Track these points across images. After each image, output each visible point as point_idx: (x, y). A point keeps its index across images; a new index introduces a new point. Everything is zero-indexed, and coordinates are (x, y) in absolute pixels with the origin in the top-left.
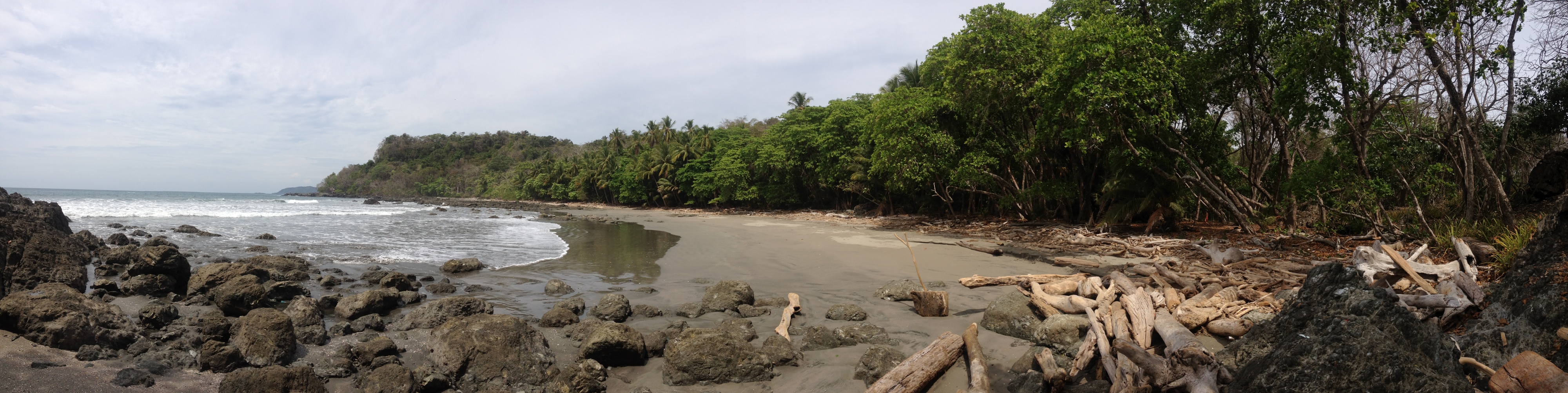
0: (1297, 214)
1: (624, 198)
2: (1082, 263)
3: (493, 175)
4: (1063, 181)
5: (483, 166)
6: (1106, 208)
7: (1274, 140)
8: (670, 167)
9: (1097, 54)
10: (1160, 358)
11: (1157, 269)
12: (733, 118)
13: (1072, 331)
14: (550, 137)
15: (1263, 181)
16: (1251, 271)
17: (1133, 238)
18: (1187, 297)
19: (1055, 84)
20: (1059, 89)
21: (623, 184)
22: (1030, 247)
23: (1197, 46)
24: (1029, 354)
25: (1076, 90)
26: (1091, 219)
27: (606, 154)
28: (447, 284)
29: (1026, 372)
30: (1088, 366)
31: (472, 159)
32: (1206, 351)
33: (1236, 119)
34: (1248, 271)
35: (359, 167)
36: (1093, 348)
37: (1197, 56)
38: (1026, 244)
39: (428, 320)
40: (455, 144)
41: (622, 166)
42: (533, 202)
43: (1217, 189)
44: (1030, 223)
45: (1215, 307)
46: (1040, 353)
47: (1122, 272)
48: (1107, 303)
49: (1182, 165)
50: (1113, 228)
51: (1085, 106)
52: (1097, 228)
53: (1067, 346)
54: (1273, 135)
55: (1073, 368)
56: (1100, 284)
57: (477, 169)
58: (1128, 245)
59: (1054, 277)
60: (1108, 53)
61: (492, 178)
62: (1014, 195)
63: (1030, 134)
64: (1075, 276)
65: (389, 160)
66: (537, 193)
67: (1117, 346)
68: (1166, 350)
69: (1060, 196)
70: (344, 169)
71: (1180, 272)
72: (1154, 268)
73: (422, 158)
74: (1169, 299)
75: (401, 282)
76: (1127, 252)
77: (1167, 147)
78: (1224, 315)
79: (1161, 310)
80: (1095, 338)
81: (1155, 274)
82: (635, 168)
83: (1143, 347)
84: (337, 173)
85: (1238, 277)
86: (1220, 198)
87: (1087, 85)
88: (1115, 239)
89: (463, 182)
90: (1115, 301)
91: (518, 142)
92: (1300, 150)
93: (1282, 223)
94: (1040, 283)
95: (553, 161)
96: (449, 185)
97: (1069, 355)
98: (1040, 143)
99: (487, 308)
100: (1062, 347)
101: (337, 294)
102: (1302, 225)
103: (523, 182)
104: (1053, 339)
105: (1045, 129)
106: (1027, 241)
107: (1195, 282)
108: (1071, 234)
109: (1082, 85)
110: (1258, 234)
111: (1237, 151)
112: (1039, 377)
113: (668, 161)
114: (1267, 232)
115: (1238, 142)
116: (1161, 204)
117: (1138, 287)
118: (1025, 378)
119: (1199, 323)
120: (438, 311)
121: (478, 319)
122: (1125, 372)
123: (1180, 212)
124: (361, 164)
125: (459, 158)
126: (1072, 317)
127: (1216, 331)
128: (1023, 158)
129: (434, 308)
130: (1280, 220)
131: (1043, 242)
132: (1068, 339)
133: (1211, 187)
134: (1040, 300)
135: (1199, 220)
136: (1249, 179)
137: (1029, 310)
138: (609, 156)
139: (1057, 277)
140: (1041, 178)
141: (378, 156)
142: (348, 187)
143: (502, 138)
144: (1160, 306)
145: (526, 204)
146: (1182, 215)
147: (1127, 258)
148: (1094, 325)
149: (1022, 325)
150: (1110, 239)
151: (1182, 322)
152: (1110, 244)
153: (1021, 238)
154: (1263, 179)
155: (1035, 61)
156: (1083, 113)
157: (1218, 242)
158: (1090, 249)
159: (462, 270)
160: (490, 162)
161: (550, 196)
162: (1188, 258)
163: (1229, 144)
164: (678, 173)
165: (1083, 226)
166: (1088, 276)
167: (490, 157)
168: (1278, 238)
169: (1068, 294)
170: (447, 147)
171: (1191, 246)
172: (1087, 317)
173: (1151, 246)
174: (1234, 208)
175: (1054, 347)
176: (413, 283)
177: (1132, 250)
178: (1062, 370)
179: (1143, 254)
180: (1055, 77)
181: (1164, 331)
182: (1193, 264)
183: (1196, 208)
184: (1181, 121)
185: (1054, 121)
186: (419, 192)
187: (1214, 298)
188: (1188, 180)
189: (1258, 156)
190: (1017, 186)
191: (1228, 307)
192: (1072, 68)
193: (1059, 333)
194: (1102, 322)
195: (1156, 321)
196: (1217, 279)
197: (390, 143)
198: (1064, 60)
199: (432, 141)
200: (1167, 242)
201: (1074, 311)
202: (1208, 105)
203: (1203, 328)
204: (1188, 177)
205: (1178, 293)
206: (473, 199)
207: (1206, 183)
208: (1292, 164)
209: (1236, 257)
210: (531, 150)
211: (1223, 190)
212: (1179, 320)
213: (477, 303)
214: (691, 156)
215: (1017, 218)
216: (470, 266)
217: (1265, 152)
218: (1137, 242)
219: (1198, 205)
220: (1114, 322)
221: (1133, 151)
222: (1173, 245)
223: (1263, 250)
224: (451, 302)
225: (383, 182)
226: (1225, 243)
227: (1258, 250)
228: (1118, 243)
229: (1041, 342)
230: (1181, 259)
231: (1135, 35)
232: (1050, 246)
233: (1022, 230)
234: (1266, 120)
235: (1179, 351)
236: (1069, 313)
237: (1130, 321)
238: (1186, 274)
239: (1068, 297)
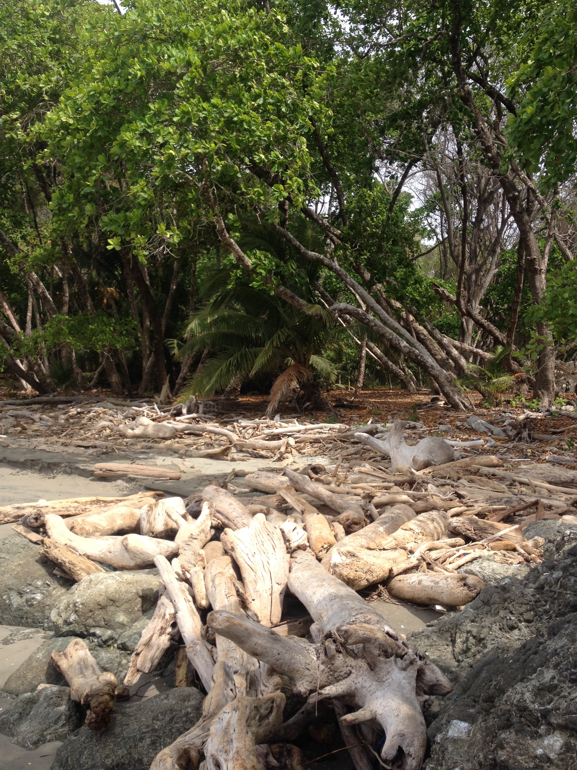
0: (556, 367)
2: (147, 472)
7: (504, 222)
9: (165, 66)
10: (303, 643)
11: (291, 479)
13: (129, 601)
15: (485, 306)
16: (471, 481)
17: (244, 423)
18: (348, 531)
23: (355, 50)
24: (39, 656)
25: (127, 137)
26: (164, 390)
29: (33, 690)
30: (159, 664)
32: (391, 632)
33: (428, 187)
34: (463, 481)
36: (169, 630)
37: (357, 67)
38: (35, 442)
43: (396, 324)
44: (44, 399)
45: (405, 549)
46: (62, 650)
47: (224, 486)
48: (197, 545)
49: (331, 283)
50: (205, 406)
51: (147, 168)
52: (176, 406)
53: (120, 631)
54: (503, 212)
55: (131, 670)
56: (183, 511)
58: (235, 437)
59: (92, 503)
62: (9, 341)
63: (40, 218)
64: (135, 498)
67: (214, 624)
68: (313, 628)
71: (333, 485)
72: (285, 479)
74: (315, 534)
76: (233, 450)
77: (303, 249)
78: (424, 564)
79: (300, 555)
80: (173, 611)
81: (288, 488)
83: (265, 622)
85: (445, 494)
86: (404, 344)
87: (149, 127)
88: (210, 425)
90: (212, 540)
93: (525, 387)
94: (64, 517)
97: (124, 647)
100: (109, 632)
104: (90, 621)
106: (37, 435)
107: (362, 502)
108: (126, 418)
110: (478, 411)
111: (433, 249)
112: (59, 695)
114: (497, 405)
115: (433, 231)
116: (294, 358)
117: (254, 514)
119: (372, 578)
122: (233, 671)
123: (329, 374)
126: (128, 576)
127: (408, 595)
130: (521, 382)
131: (71, 437)
132: (122, 618)
133: (385, 323)
134: (63, 550)
135: (365, 387)
136: (458, 303)
137: (41, 570)
139: (98, 501)
144: (299, 548)
146: (333, 378)
147: (233, 460)
148: (170, 587)
149: (27, 601)
150: (202, 426)
151: (340, 576)
152: (200, 436)
154: (485, 302)
156: (142, 182)
157: (403, 427)
162: (346, 459)
163: (417, 238)
165: (150, 403)
166: (159, 497)
168: (522, 417)
169: (121, 532)
171: (353, 436)
172: (157, 574)
173: (277, 437)
174: (430, 361)
175: (94, 635)
177: (242, 446)
179: (263, 453)
181: (309, 592)
182: (356, 469)
183: (359, 364)
184: (327, 198)
187: (400, 533)
188: (342, 312)
189: (474, 256)
190: (15, 325)
191: (430, 550)
193: (103, 608)
194: (187, 581)
195: (293, 575)
196: (404, 497)
200: (306, 430)
201: (132, 563)
202: (377, 163)
203: (381, 587)
204: (343, 305)
205: (330, 522)
207: (376, 314)
208: (544, 267)
209: (438, 457)
211: (407, 326)
212: (334, 573)
215: (16, 389)
217: (486, 248)
218: (250, 431)
219: (361, 358)
220: (209, 578)
221: (240, 259)
222: (317, 436)
223: (493, 442)
226: (414, 428)
227: (481, 441)
228: (216, 433)
230: (334, 460)
231: (237, 28)
232: (85, 443)
234: (487, 183)
236: (122, 568)
237: (240, 577)
238: (343, 488)
239: (120, 538)
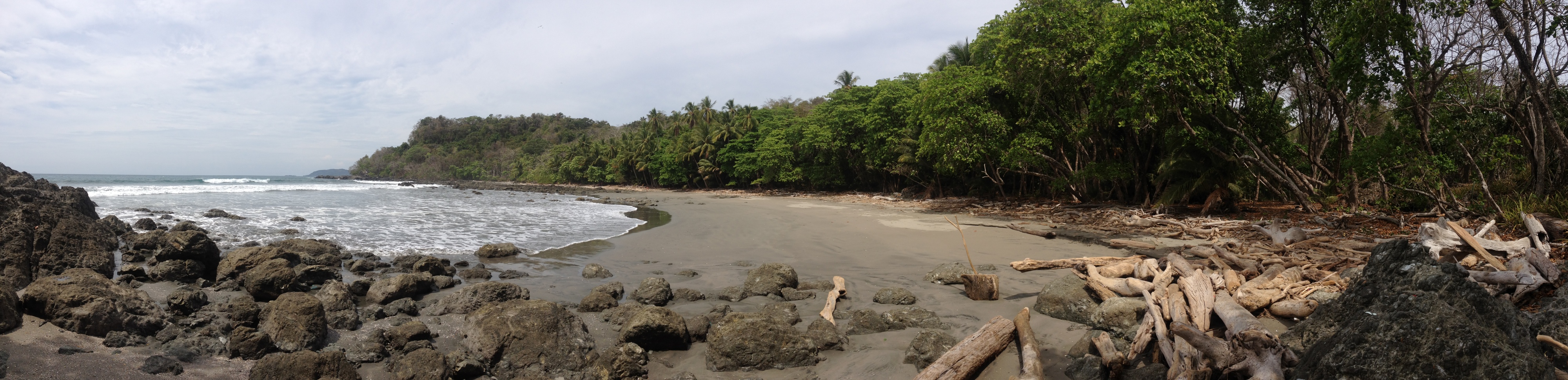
0: (1359, 191)
1: (664, 180)
2: (1137, 245)
3: (528, 158)
4: (1118, 162)
5: (518, 149)
6: (1162, 189)
7: (1332, 116)
8: (711, 148)
9: (1151, 31)
10: (1221, 341)
11: (1216, 251)
12: (777, 98)
13: (1130, 314)
14: (586, 119)
15: (1323, 159)
16: (1315, 250)
17: (1191, 219)
18: (1248, 278)
19: (1109, 62)
20: (1113, 67)
21: (662, 166)
22: (1084, 230)
23: (1253, 23)
24: (1086, 338)
25: (1130, 69)
26: (1147, 200)
27: (645, 136)
28: (482, 270)
29: (1083, 356)
30: (1145, 349)
31: (508, 142)
32: (1269, 334)
33: (1292, 96)
34: (1311, 250)
35: (392, 150)
36: (1151, 331)
37: (1253, 31)
38: (1080, 227)
39: (462, 305)
40: (491, 127)
41: (662, 147)
42: (569, 185)
43: (1276, 167)
44: (1084, 205)
45: (1278, 288)
46: (1097, 337)
47: (1179, 253)
48: (1164, 285)
49: (1240, 144)
50: (1169, 210)
51: (1140, 85)
52: (1153, 209)
53: (1126, 330)
54: (1331, 111)
55: (1131, 351)
56: (1157, 266)
57: (512, 152)
58: (1185, 227)
59: (1110, 260)
60: (1163, 30)
61: (527, 162)
62: (1067, 176)
63: (1083, 114)
64: (1131, 258)
65: (425, 143)
66: (574, 176)
67: (1174, 329)
68: (1227, 332)
69: (1114, 178)
70: (378, 152)
71: (1240, 254)
72: (1213, 250)
73: (458, 141)
74: (1229, 281)
75: (435, 266)
76: (1185, 234)
77: (1224, 126)
78: (1289, 296)
79: (1220, 292)
80: (1153, 321)
81: (1214, 255)
82: (674, 149)
83: (1201, 329)
84: (370, 156)
85: (1301, 257)
86: (1279, 177)
87: (1142, 63)
88: (1172, 220)
89: (499, 166)
90: (1172, 283)
91: (554, 124)
92: (1360, 125)
93: (1344, 201)
94: (1096, 266)
95: (590, 143)
96: (485, 169)
97: (1127, 339)
98: (1093, 123)
99: (523, 294)
100: (1120, 330)
101: (369, 278)
102: (1364, 203)
103: (559, 165)
104: (1110, 323)
105: (1097, 109)
106: (1081, 223)
107: (1257, 263)
108: (1126, 215)
109: (1137, 63)
110: (1320, 213)
111: (1295, 128)
112: (1096, 360)
113: (709, 142)
114: (1330, 211)
115: (1295, 118)
116: (1219, 185)
117: (1195, 269)
118: (1082, 363)
119: (1260, 305)
120: (473, 296)
121: (513, 305)
122: (1183, 355)
123: (1238, 193)
124: (394, 147)
125: (495, 141)
126: (1129, 300)
127: (1280, 313)
128: (1076, 138)
129: (469, 293)
130: (1342, 198)
131: (1098, 224)
132: (1126, 323)
133: (1269, 166)
134: (1096, 283)
135: (1259, 200)
136: (1309, 157)
137: (1086, 294)
138: (648, 137)
139: (1113, 259)
140: (1095, 158)
141: (413, 138)
142: (382, 170)
143: (536, 122)
144: (1220, 288)
145: (561, 187)
146: (1241, 195)
147: (1184, 239)
148: (1150, 307)
149: (1079, 309)
150: (1167, 220)
151: (1242, 304)
152: (1166, 226)
153: (1075, 220)
154: (1323, 157)
155: (1087, 38)
156: (1137, 92)
157: (1279, 222)
158: (1145, 230)
159: (497, 255)
160: (525, 145)
161: (586, 179)
162: (1248, 240)
163: (1287, 122)
164: (719, 153)
165: (1139, 208)
166: (1144, 258)
167: (524, 140)
168: (1341, 217)
169: (1124, 276)
170: (482, 130)
171: (1251, 227)
172: (1144, 300)
173: (1209, 227)
174: (1295, 187)
175: (1113, 330)
176: (446, 268)
177: (1189, 232)
178: (1120, 354)
179: (1201, 236)
180: (1109, 55)
181: (1225, 313)
182: (1253, 245)
183: (1255, 188)
184: (1239, 100)
185: (1107, 101)
186: (455, 175)
187: (1276, 279)
188: (1246, 160)
189: (1316, 133)
190: (1070, 168)
191: (1292, 288)
192: (1126, 46)
193: (1117, 316)
194: (1159, 305)
195: (1216, 303)
196: (1280, 260)
197: (425, 125)
198: (1118, 38)
199: (468, 123)
200: (1226, 224)
201: (1131, 293)
202: (1265, 82)
203: (1266, 310)
204: (1246, 156)
205: (1238, 274)
206: (509, 183)
207: (1265, 162)
208: (1352, 141)
209: (1299, 237)
210: (566, 132)
211: (1282, 169)
212: (1239, 302)
213: (513, 289)
214: (732, 136)
215: (1070, 199)
216: (506, 251)
217: (1323, 129)
218: (1194, 224)
219: (1257, 185)
220: (1171, 304)
221: (1189, 131)
222: (1232, 227)
223: (1327, 230)
224: (486, 287)
225: (417, 165)
226: (1286, 222)
227: (1320, 229)
228: (1175, 225)
229: (1099, 326)
230: (1241, 241)
231: (1190, 11)
232: (1105, 228)
233: (1076, 212)
234: (1323, 96)
235: (1240, 334)
236: (1126, 296)
237: (1188, 304)
238: (1246, 255)
239: (1124, 279)
